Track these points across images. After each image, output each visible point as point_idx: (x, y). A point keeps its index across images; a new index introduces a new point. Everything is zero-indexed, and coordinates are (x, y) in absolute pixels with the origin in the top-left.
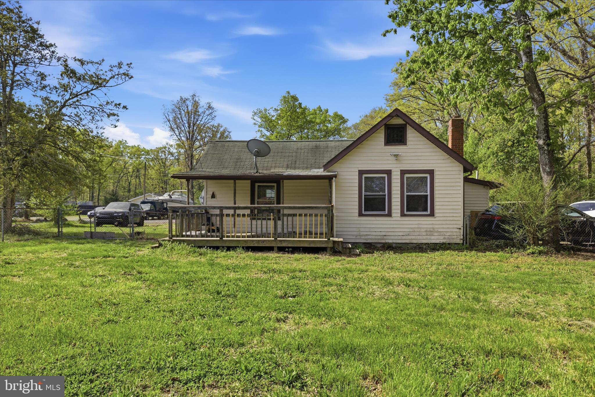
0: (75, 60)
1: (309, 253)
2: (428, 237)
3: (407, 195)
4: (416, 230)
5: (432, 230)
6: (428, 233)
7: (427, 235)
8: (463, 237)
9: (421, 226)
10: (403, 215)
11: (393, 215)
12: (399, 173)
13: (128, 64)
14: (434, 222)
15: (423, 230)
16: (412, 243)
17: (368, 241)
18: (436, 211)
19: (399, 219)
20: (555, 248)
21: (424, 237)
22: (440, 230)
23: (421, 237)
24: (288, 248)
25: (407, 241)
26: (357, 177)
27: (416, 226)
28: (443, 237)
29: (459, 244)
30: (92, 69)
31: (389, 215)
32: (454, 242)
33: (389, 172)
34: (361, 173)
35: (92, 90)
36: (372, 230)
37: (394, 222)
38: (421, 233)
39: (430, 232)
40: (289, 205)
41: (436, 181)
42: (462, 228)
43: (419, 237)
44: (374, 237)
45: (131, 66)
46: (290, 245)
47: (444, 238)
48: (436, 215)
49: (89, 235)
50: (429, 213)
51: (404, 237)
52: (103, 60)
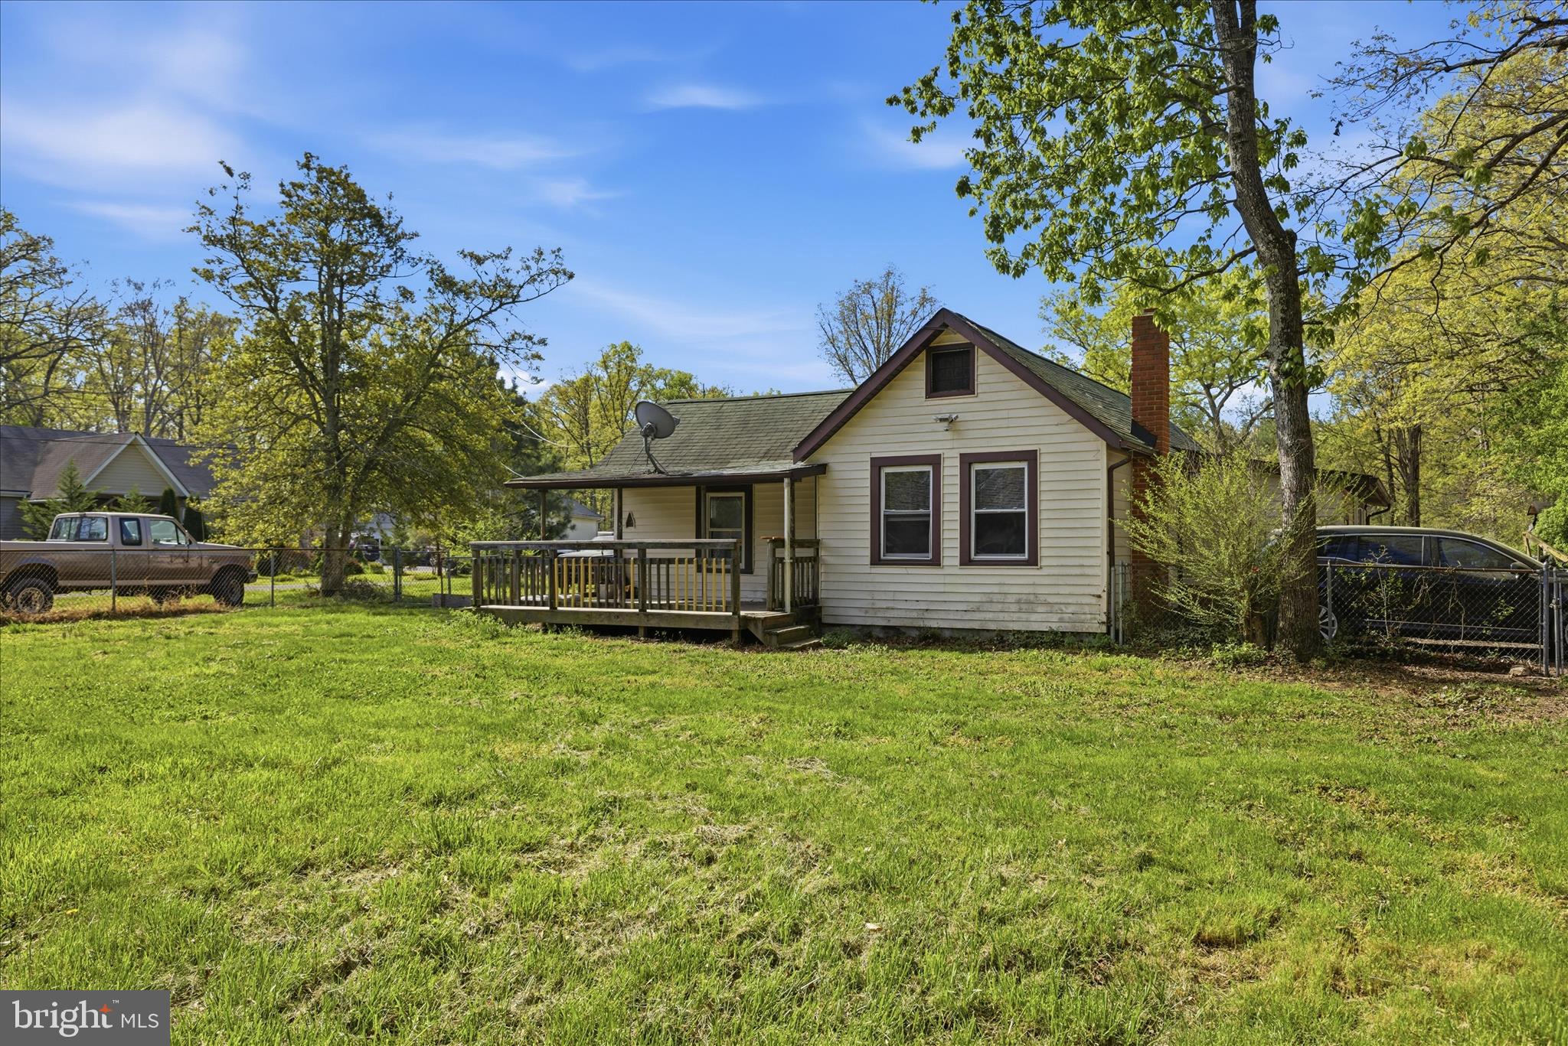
0: (465, 256)
1: (698, 643)
2: (1024, 616)
3: (977, 515)
4: (996, 598)
5: (1032, 598)
6: (1024, 607)
7: (1020, 611)
8: (1108, 618)
9: (1005, 589)
10: (966, 561)
11: (945, 562)
12: (957, 462)
13: (554, 252)
14: (1037, 580)
15: (1012, 599)
16: (988, 630)
17: (892, 623)
18: (1043, 552)
19: (957, 571)
20: (1295, 651)
21: (1015, 616)
22: (1051, 599)
23: (1006, 616)
24: (661, 629)
25: (976, 626)
26: (868, 474)
27: (996, 589)
28: (1059, 616)
29: (1095, 634)
30: (490, 271)
31: (936, 562)
32: (1084, 630)
33: (935, 461)
34: (877, 464)
35: (491, 312)
36: (899, 596)
37: (948, 580)
38: (1007, 605)
39: (1028, 604)
40: (657, 541)
41: (1042, 477)
42: (1105, 596)
43: (1001, 616)
44: (902, 614)
45: (561, 254)
46: (663, 625)
47: (1061, 620)
48: (1043, 562)
49: (439, 602)
50: (1026, 556)
51: (968, 616)
52: (510, 250)
